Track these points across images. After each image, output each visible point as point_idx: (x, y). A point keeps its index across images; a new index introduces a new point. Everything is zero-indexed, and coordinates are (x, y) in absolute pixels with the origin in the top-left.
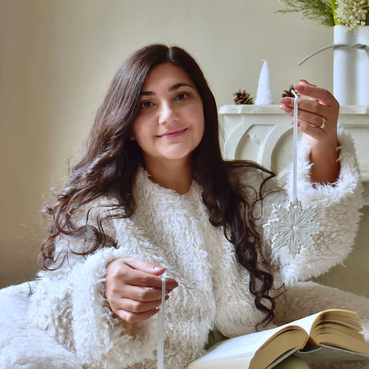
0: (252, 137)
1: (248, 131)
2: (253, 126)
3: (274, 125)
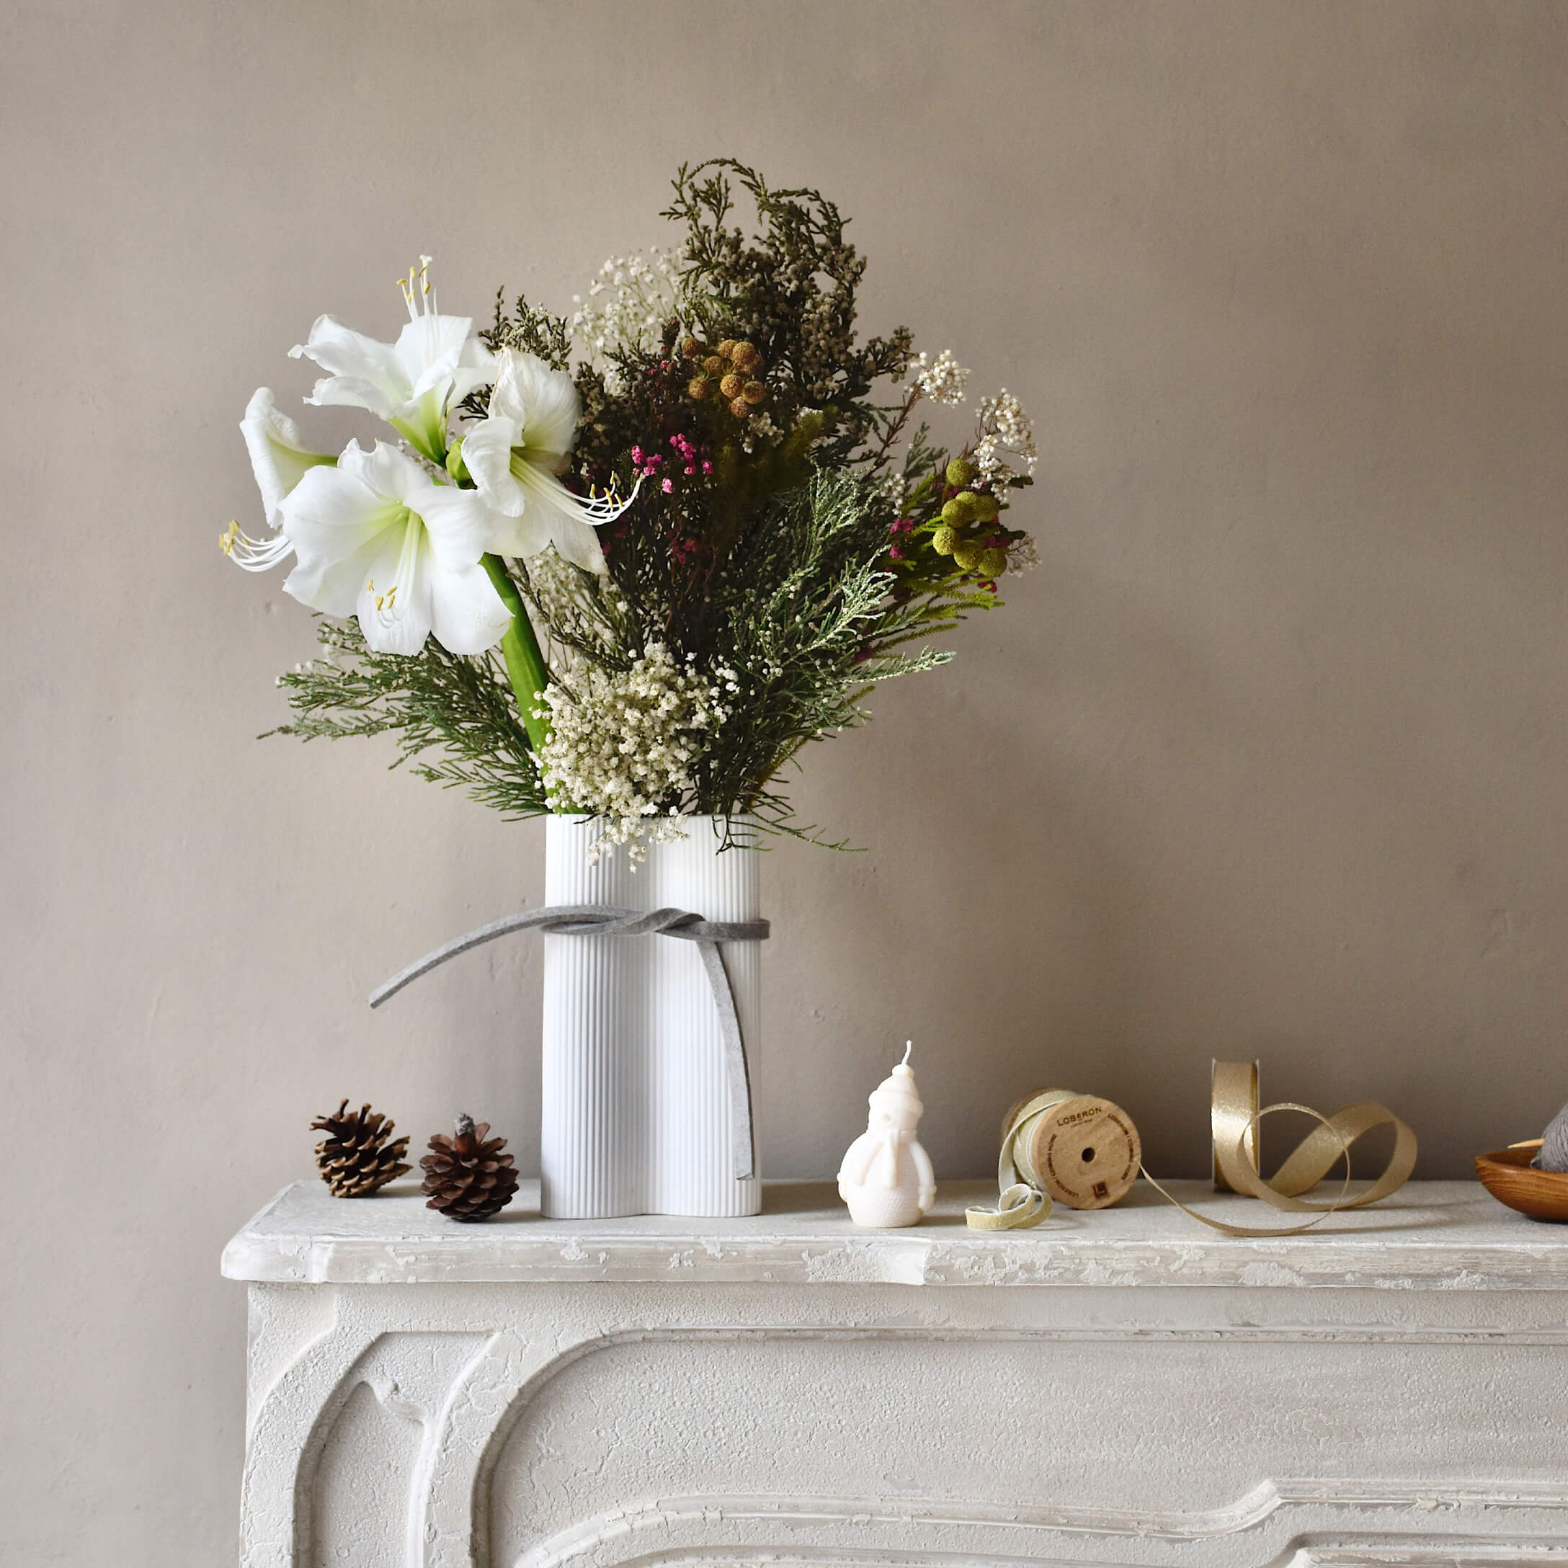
0: (381, 1390)
1: (360, 1362)
2: (384, 1338)
3: (489, 1334)
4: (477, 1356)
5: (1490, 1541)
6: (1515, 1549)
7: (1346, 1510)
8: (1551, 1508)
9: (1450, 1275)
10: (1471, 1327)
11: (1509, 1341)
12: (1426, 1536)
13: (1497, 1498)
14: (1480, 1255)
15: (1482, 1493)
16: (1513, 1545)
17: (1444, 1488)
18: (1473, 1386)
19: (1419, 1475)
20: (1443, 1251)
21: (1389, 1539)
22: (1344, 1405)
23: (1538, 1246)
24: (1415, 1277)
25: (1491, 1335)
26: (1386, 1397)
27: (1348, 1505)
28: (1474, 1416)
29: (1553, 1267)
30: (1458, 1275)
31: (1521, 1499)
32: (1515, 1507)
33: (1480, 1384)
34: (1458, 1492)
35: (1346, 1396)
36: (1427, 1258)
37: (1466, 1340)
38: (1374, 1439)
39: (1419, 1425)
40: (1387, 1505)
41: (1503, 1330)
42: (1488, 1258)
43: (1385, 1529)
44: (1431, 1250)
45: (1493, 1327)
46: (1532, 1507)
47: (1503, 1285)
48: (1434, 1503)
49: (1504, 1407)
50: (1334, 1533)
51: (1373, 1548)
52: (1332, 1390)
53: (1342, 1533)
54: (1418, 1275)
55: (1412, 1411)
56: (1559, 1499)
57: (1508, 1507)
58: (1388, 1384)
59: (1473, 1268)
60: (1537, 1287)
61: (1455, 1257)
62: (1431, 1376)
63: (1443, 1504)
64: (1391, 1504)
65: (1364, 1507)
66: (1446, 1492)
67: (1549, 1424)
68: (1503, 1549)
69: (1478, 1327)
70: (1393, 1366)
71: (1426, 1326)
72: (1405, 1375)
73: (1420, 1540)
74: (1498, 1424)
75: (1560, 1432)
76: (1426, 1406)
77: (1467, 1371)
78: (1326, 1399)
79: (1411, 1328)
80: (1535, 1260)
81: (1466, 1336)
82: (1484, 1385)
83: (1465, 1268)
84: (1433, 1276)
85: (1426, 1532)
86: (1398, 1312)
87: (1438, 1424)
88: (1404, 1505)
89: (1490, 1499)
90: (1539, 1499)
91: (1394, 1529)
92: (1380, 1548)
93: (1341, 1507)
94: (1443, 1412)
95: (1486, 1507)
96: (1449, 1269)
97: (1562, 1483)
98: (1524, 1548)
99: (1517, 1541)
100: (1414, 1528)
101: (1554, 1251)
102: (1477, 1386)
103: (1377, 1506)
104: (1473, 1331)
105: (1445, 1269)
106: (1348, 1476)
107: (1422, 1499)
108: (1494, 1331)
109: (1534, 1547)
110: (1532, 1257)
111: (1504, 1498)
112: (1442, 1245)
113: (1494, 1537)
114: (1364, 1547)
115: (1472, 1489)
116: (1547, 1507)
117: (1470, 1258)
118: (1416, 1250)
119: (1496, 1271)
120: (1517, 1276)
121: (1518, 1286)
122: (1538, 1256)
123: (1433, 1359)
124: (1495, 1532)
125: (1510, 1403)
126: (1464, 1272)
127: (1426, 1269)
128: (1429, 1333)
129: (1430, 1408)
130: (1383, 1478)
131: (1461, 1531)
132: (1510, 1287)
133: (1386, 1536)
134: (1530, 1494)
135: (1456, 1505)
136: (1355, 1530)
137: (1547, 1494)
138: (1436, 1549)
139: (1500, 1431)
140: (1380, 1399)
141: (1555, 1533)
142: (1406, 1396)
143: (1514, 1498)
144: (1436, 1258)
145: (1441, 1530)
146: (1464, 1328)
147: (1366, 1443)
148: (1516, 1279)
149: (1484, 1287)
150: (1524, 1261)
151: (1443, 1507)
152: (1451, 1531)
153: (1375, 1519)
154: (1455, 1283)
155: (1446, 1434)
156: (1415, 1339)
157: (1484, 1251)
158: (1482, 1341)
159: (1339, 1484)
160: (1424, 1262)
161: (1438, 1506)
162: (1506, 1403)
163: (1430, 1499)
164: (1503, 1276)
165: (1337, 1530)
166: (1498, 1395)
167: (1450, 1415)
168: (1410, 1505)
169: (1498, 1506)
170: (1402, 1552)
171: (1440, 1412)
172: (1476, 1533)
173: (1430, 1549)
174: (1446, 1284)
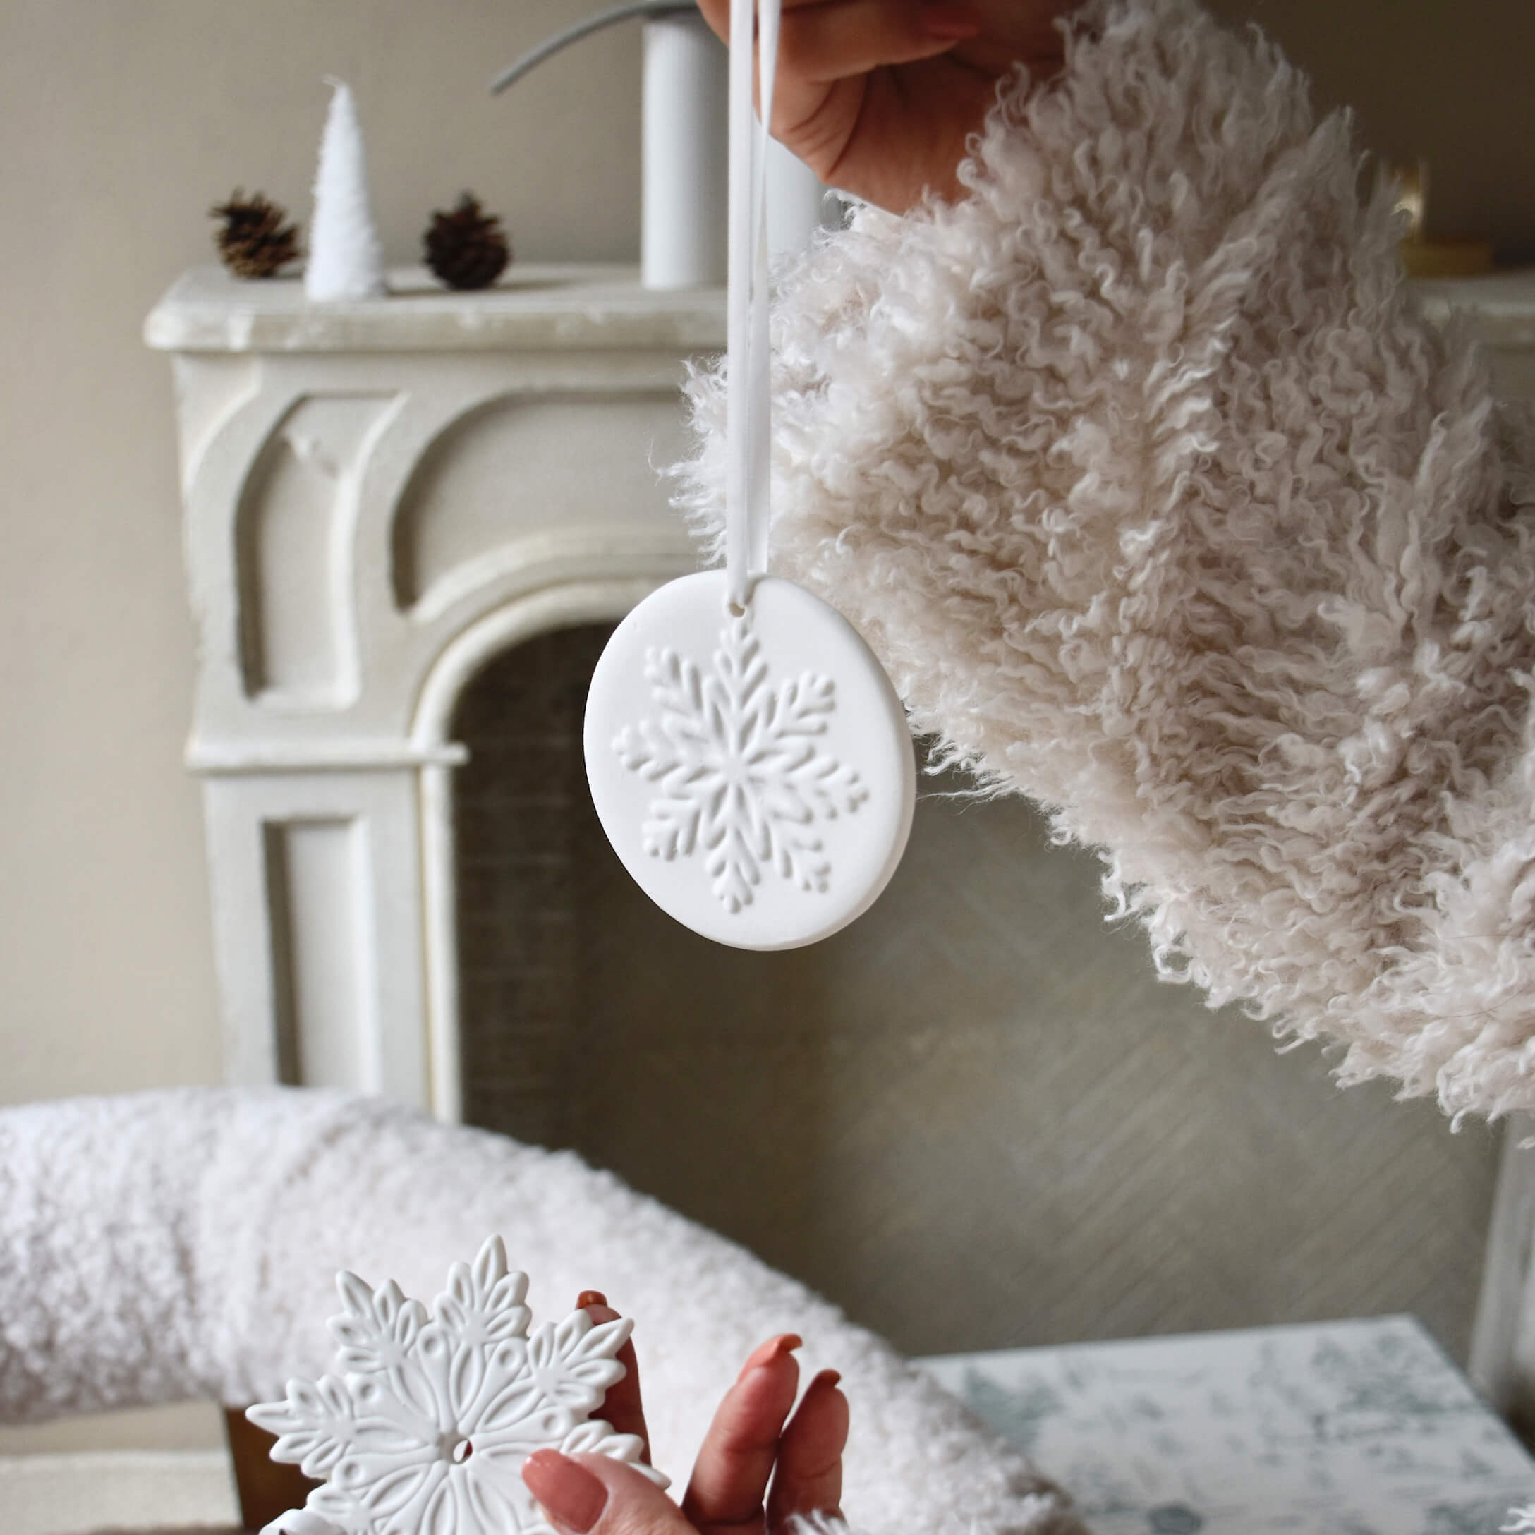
0: (301, 447)
1: (283, 422)
2: (303, 401)
4: (384, 417)
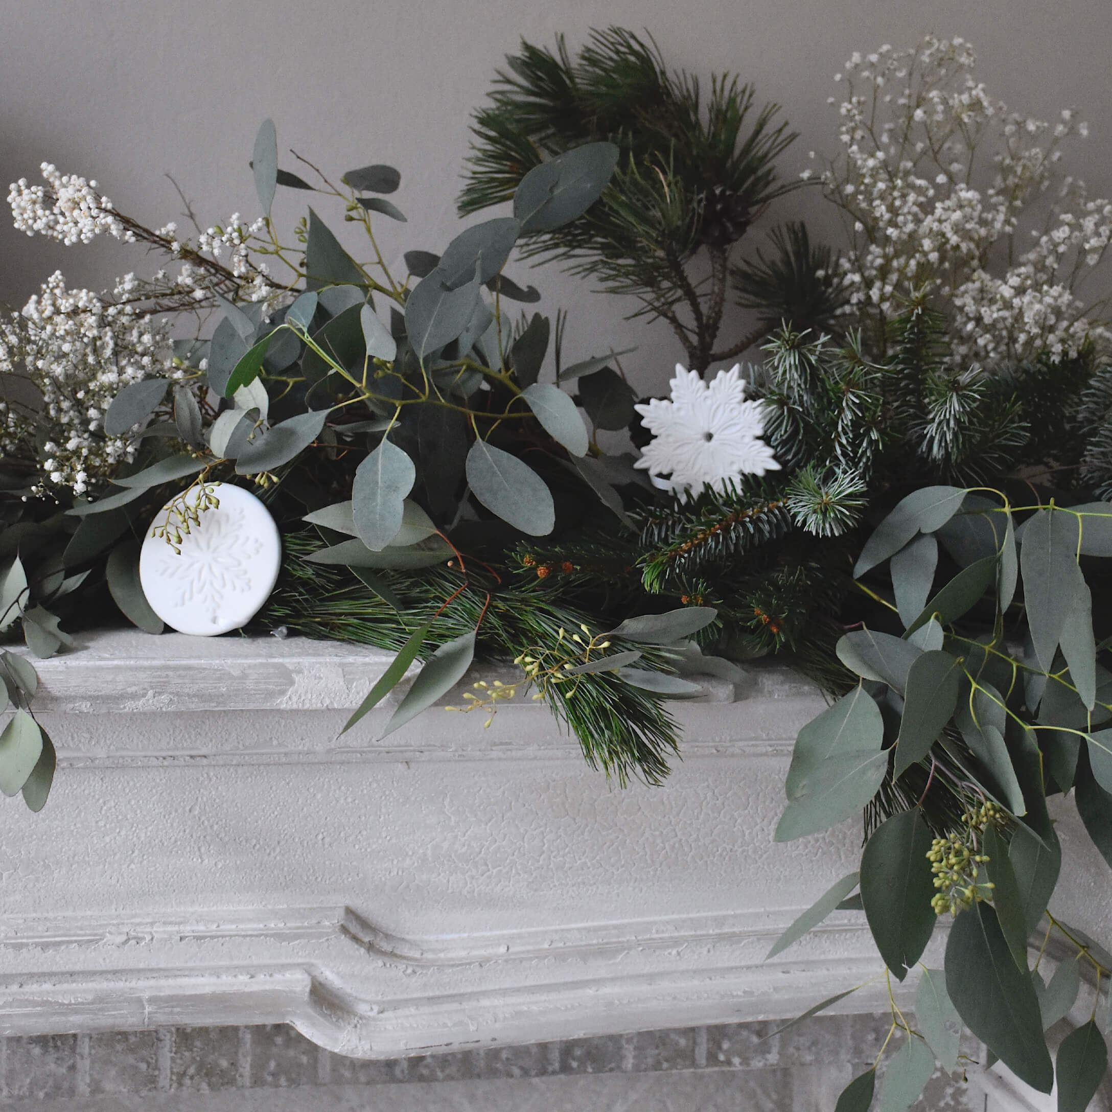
5: (186, 973)
6: (214, 980)
7: (24, 950)
8: (251, 936)
9: (134, 697)
10: (168, 750)
11: (213, 763)
12: (115, 972)
13: (195, 928)
14: (171, 673)
15: (180, 923)
16: (210, 974)
17: (137, 920)
18: (176, 811)
19: (114, 907)
20: (131, 669)
21: (76, 977)
22: (31, 836)
23: (239, 661)
24: (94, 699)
25: (192, 757)
26: (79, 825)
27: (27, 945)
28: (176, 842)
29: (250, 685)
30: (144, 696)
31: (221, 927)
32: (212, 937)
33: (184, 808)
34: (152, 924)
35: (33, 826)
36: (110, 677)
37: (166, 763)
38: (64, 871)
39: (115, 854)
40: (71, 942)
41: (204, 751)
42: (179, 676)
43: (69, 968)
44: (118, 669)
45: (191, 749)
46: (231, 936)
47: (195, 706)
48: (124, 938)
49: (209, 830)
50: (12, 975)
51: (58, 987)
52: (18, 821)
53: (21, 975)
54: (97, 698)
55: (107, 839)
56: (261, 926)
57: (204, 938)
58: (80, 811)
59: (160, 688)
60: (231, 706)
61: (142, 676)
62: (129, 802)
63: (134, 938)
64: (76, 941)
65: (45, 947)
66: (139, 924)
67: (258, 846)
68: (200, 980)
69: (177, 749)
70: (87, 792)
71: (117, 749)
72: (101, 801)
73: (109, 976)
74: (203, 849)
75: (269, 854)
76: (123, 833)
77: (170, 794)
78: (10, 830)
79: (101, 753)
80: (231, 677)
81: (164, 758)
82: (187, 809)
83: (152, 688)
84: (115, 697)
85: (115, 968)
86: (87, 735)
87: (137, 852)
88: (91, 941)
89: (187, 929)
90: (241, 926)
91: (79, 967)
92: (65, 986)
93: (18, 947)
94: (142, 839)
95: (181, 939)
96: (133, 689)
97: (270, 907)
98: (224, 977)
99: (216, 972)
100: (102, 966)
101: (255, 666)
102: (180, 811)
103: (60, 944)
104: (171, 753)
105: (130, 690)
106: (35, 911)
107: (110, 933)
108: (193, 753)
109: (235, 976)
110: (229, 673)
111: (202, 928)
112: (132, 662)
113: (191, 969)
114: (47, 986)
115: (170, 919)
116: (247, 936)
117: (160, 676)
118: (100, 669)
119: (187, 691)
120: (210, 695)
121: (211, 707)
122: (236, 673)
123: (131, 783)
124: (191, 964)
125: (216, 827)
126: (151, 693)
127: (107, 690)
128: (123, 757)
129: (127, 836)
130: (74, 911)
131: (153, 965)
132: (203, 707)
133: (72, 975)
134: (232, 922)
135: (148, 938)
136: (35, 970)
137: (250, 920)
138: (127, 983)
139: (204, 857)
140: (72, 828)
141: (255, 961)
142: (101, 824)
143: (214, 927)
144: (120, 678)
145: (132, 965)
146: (161, 750)
147: (56, 875)
148: (211, 698)
149: (172, 708)
150: (220, 679)
151: (133, 942)
152: (141, 966)
153: (58, 959)
154: (140, 705)
155: (145, 862)
156: (108, 763)
157: (176, 668)
158: (183, 763)
159: (21, 921)
160: (107, 682)
161: (128, 940)
162: (212, 827)
163: (120, 934)
164: (194, 696)
165: (14, 972)
166: (203, 818)
167: (150, 842)
168: (97, 941)
169: (194, 937)
170: (85, 991)
171: (139, 838)
172: (170, 966)
173: (120, 985)
174: (129, 706)
